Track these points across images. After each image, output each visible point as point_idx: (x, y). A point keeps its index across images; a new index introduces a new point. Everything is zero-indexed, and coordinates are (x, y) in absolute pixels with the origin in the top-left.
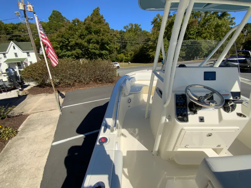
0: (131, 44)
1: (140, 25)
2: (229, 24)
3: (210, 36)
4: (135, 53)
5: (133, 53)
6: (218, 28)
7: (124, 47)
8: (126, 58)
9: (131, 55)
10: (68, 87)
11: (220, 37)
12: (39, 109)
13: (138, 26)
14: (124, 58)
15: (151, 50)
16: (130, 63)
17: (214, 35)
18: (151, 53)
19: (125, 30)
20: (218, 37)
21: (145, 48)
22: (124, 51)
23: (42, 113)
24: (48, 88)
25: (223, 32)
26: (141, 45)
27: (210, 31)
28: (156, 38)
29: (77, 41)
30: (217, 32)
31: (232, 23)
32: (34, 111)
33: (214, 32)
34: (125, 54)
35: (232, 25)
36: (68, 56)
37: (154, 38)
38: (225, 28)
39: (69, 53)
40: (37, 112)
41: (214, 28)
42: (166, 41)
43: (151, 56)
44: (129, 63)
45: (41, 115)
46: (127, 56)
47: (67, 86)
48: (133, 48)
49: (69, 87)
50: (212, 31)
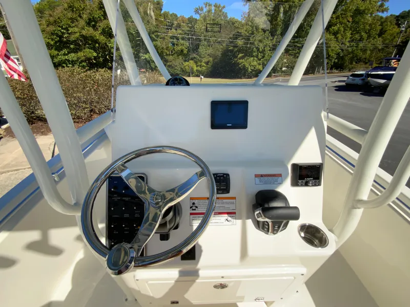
0: (208, 42)
1: (224, 7)
2: (378, 11)
3: (345, 30)
4: (213, 60)
5: (211, 59)
6: (359, 17)
7: (196, 48)
8: (199, 68)
9: (207, 63)
10: (78, 122)
11: (360, 33)
12: (13, 166)
13: (220, 9)
14: (195, 69)
15: (240, 55)
16: (203, 77)
17: (351, 29)
18: (241, 61)
19: (197, 17)
20: (358, 33)
21: (232, 51)
22: (195, 55)
23: (16, 172)
24: (40, 123)
25: (367, 23)
26: (224, 45)
27: (345, 21)
28: (250, 32)
29: (84, 32)
30: (357, 23)
31: (382, 8)
32: (3, 169)
33: (352, 24)
34: (196, 63)
35: (383, 11)
36: (73, 63)
37: (246, 33)
38: (371, 16)
39: (72, 56)
40: (8, 172)
41: (351, 16)
42: (268, 38)
43: (240, 66)
44: (201, 79)
45: (12, 178)
46: (201, 66)
47: (77, 120)
48: (210, 51)
49: (81, 122)
50: (349, 21)
